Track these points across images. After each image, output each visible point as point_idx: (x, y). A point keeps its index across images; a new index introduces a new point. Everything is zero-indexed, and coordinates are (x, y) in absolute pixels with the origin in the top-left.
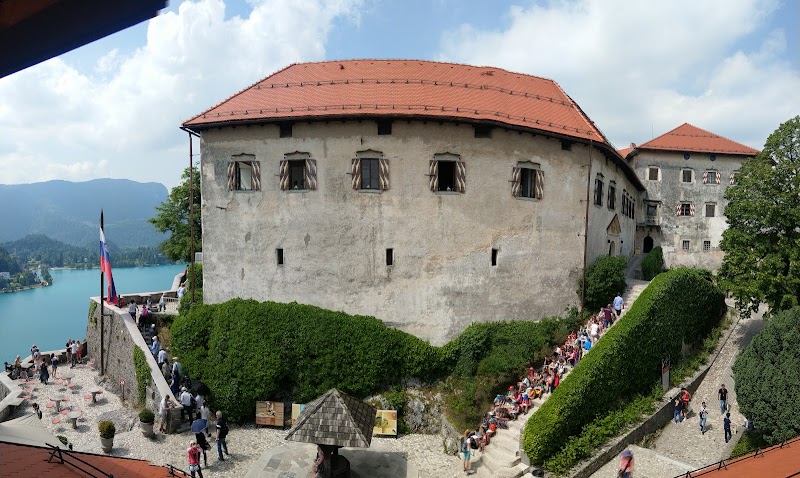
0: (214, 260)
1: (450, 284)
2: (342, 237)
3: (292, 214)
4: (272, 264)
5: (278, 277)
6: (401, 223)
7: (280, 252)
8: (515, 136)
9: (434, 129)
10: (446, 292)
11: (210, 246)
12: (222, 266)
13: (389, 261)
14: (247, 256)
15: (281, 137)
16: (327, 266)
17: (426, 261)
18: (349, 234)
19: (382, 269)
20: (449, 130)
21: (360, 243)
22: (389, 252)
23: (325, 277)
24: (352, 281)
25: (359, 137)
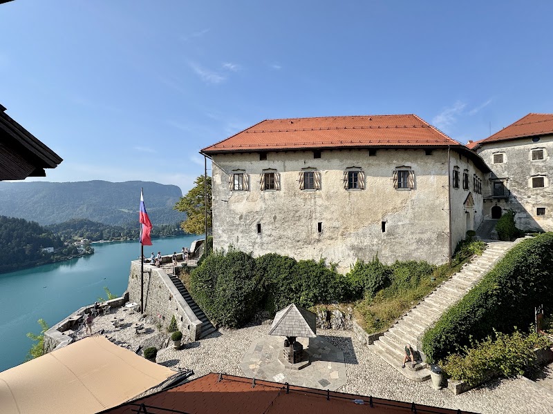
0: (220, 232)
1: (356, 244)
2: (293, 216)
3: (266, 204)
4: (255, 234)
5: (258, 240)
6: (327, 208)
7: (259, 226)
8: (393, 152)
9: (346, 154)
10: (353, 248)
11: (218, 224)
12: (225, 235)
13: (320, 229)
14: (241, 229)
15: (261, 160)
16: (285, 233)
17: (341, 230)
18: (297, 214)
19: (316, 235)
20: (355, 154)
21: (303, 220)
22: (320, 224)
23: (285, 240)
24: (298, 241)
25: (303, 161)
